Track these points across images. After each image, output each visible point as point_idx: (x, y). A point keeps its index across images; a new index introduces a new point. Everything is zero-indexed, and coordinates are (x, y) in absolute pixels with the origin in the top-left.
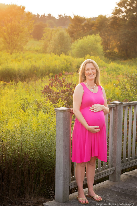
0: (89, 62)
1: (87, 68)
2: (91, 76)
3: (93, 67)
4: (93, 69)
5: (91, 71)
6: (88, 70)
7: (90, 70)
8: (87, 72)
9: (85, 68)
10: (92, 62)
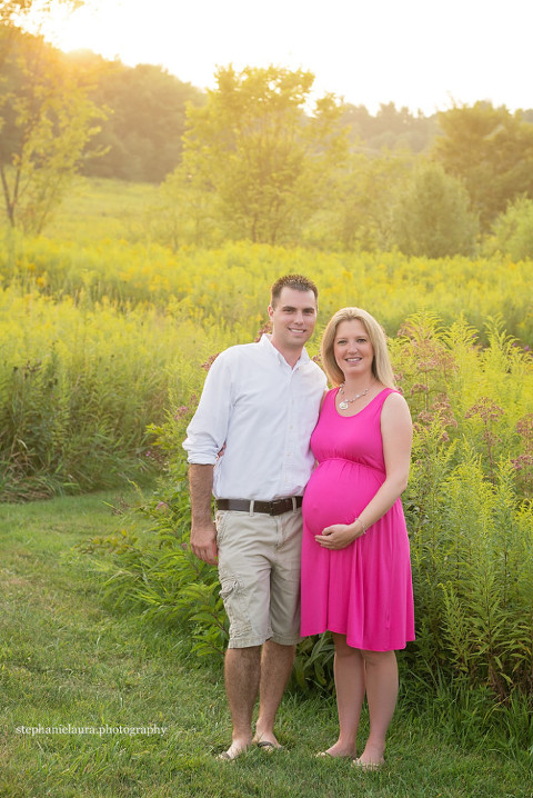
0: (350, 318)
1: (340, 336)
2: (354, 365)
3: (362, 334)
4: (361, 340)
5: (352, 347)
6: (344, 342)
7: (352, 341)
8: (339, 349)
9: (335, 334)
10: (358, 318)
